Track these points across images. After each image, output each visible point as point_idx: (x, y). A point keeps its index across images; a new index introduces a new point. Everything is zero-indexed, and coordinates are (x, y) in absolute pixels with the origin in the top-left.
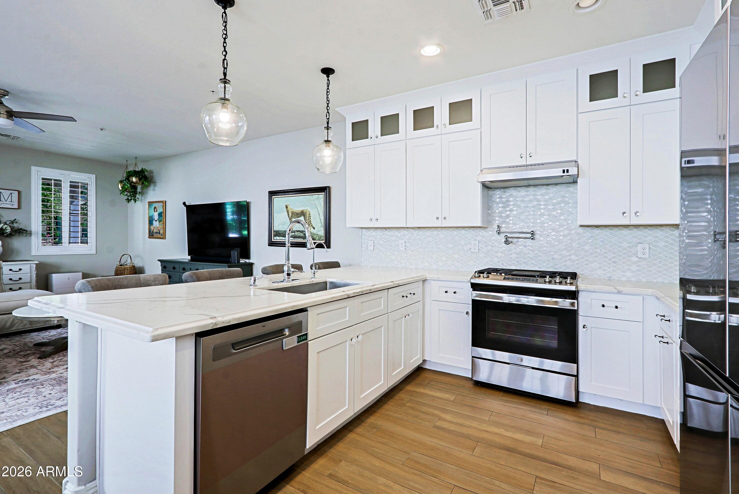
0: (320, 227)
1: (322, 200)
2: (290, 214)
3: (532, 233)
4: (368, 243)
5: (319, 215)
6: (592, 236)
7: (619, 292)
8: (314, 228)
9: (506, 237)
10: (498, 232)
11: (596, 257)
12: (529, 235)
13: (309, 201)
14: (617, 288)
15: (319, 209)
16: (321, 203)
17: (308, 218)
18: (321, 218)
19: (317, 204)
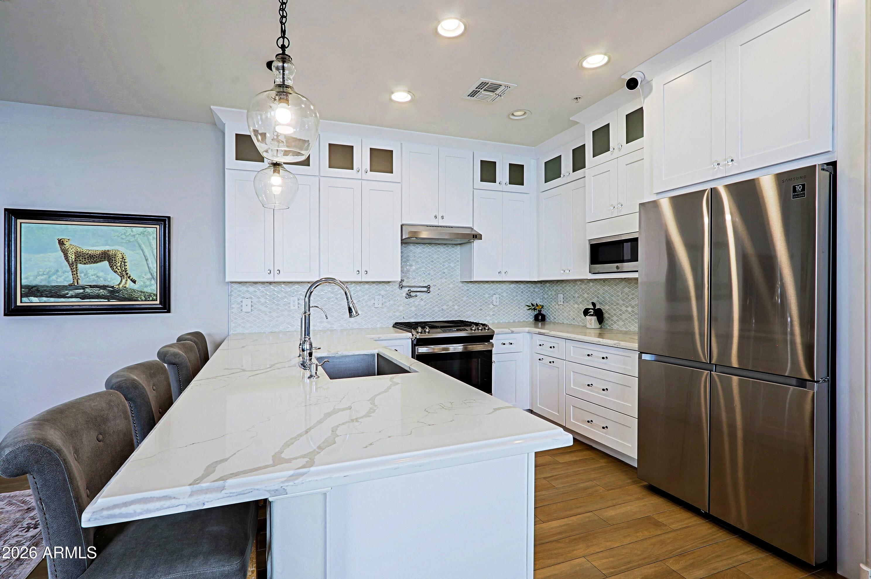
0: (148, 279)
1: (153, 238)
2: (72, 257)
3: (429, 287)
4: (242, 302)
5: (147, 260)
6: (468, 289)
7: (512, 332)
8: (134, 282)
9: (410, 291)
10: (401, 286)
11: (470, 306)
12: (425, 289)
13: (124, 237)
14: (511, 329)
15: (146, 250)
16: (152, 241)
17: (119, 264)
18: (151, 265)
19: (140, 242)
